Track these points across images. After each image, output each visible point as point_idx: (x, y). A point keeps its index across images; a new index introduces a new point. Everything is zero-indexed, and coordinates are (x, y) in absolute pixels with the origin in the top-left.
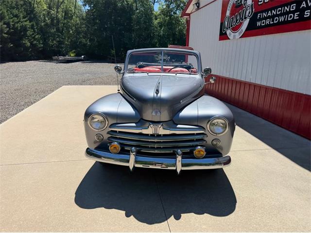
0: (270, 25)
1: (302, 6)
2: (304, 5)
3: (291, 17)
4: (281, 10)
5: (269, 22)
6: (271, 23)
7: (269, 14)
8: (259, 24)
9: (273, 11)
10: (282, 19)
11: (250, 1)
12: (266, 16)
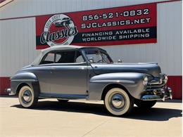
0: (94, 41)
2: (117, 33)
4: (102, 34)
5: (94, 39)
8: (84, 40)
9: (96, 34)
10: (104, 38)
11: (72, 25)
12: (90, 35)
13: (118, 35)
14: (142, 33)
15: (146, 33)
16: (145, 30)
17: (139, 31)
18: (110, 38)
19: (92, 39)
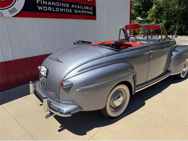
0: (52, 12)
1: (72, 6)
2: (73, 6)
3: (67, 10)
4: (60, 4)
5: (52, 9)
6: (53, 10)
7: (49, 4)
8: (40, 8)
9: (53, 3)
10: (62, 10)
12: (46, 4)
13: (73, 9)
14: (88, 10)
15: (91, 11)
16: (90, 8)
17: (87, 8)
18: (67, 11)
19: (50, 9)
